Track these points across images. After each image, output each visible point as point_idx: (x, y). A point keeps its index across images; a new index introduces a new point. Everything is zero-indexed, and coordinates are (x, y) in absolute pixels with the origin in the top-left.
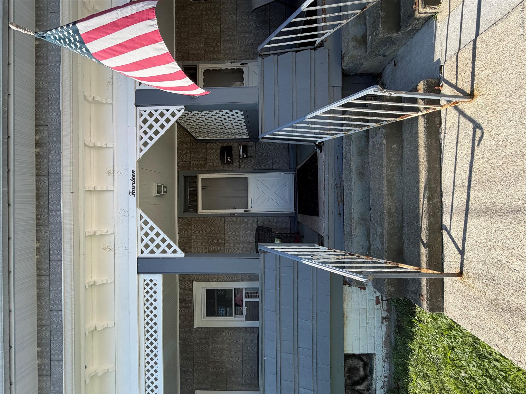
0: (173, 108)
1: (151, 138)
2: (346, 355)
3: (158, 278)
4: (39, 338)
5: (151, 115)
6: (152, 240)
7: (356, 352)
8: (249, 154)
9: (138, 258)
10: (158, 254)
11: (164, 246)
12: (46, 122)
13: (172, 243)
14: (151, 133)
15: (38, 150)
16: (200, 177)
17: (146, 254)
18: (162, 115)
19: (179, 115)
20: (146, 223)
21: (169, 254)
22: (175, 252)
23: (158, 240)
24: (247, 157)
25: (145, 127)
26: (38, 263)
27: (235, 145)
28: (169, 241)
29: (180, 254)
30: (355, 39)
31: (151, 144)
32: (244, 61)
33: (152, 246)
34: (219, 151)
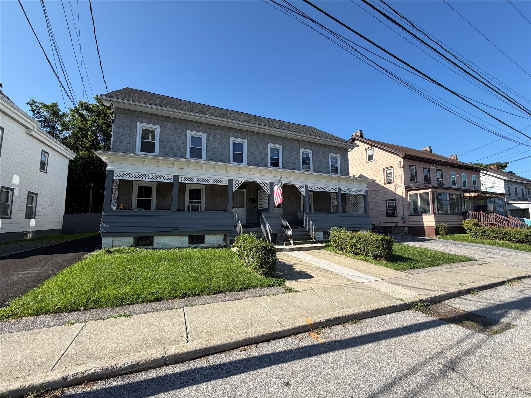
0: (269, 191)
1: (262, 185)
2: (204, 236)
3: (227, 184)
4: (183, 120)
5: (268, 185)
6: (237, 183)
7: (205, 238)
8: (252, 209)
9: (233, 180)
10: (234, 185)
11: (235, 186)
12: (265, 137)
13: (236, 189)
14: (263, 185)
15: (256, 132)
16: (245, 190)
17: (234, 182)
18: (268, 188)
19: (268, 193)
20: (242, 182)
21: (234, 188)
22: (234, 189)
23: (237, 185)
24: (251, 208)
25: (265, 184)
26: (215, 125)
27: (256, 204)
28: (237, 188)
29: (234, 191)
30: (282, 234)
31: (261, 185)
32: (282, 208)
33: (236, 183)
34: (254, 198)
